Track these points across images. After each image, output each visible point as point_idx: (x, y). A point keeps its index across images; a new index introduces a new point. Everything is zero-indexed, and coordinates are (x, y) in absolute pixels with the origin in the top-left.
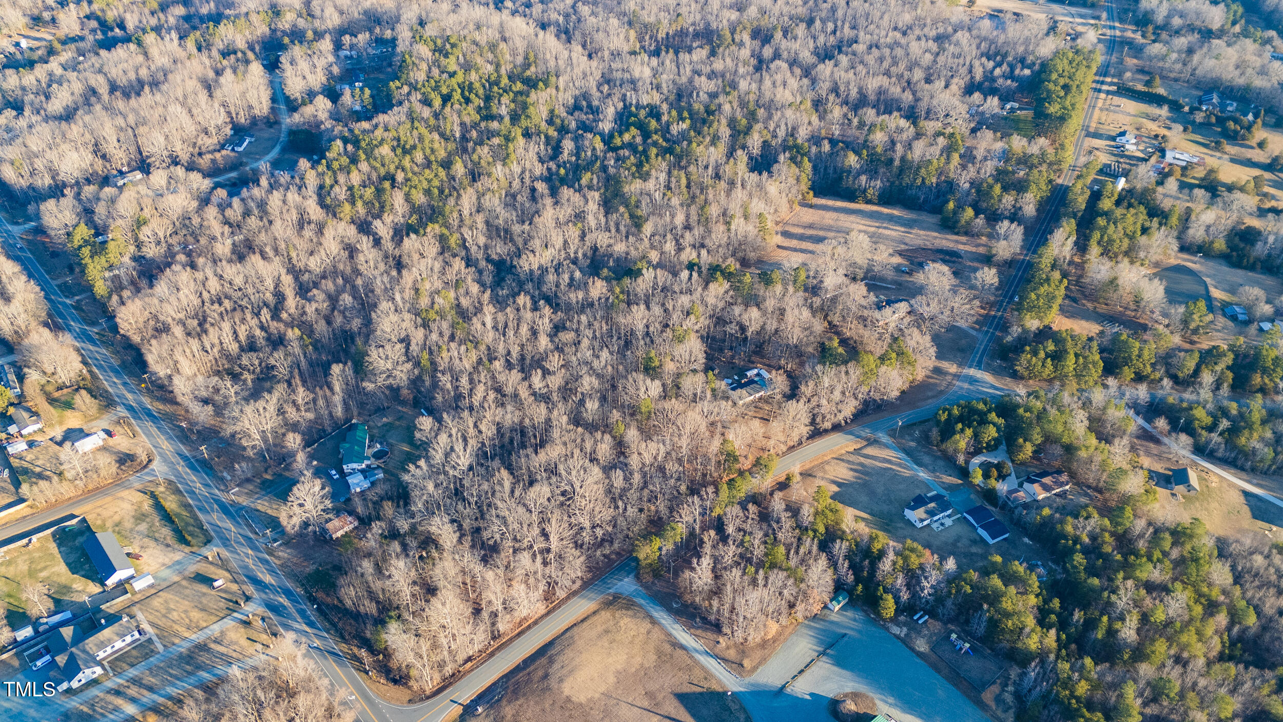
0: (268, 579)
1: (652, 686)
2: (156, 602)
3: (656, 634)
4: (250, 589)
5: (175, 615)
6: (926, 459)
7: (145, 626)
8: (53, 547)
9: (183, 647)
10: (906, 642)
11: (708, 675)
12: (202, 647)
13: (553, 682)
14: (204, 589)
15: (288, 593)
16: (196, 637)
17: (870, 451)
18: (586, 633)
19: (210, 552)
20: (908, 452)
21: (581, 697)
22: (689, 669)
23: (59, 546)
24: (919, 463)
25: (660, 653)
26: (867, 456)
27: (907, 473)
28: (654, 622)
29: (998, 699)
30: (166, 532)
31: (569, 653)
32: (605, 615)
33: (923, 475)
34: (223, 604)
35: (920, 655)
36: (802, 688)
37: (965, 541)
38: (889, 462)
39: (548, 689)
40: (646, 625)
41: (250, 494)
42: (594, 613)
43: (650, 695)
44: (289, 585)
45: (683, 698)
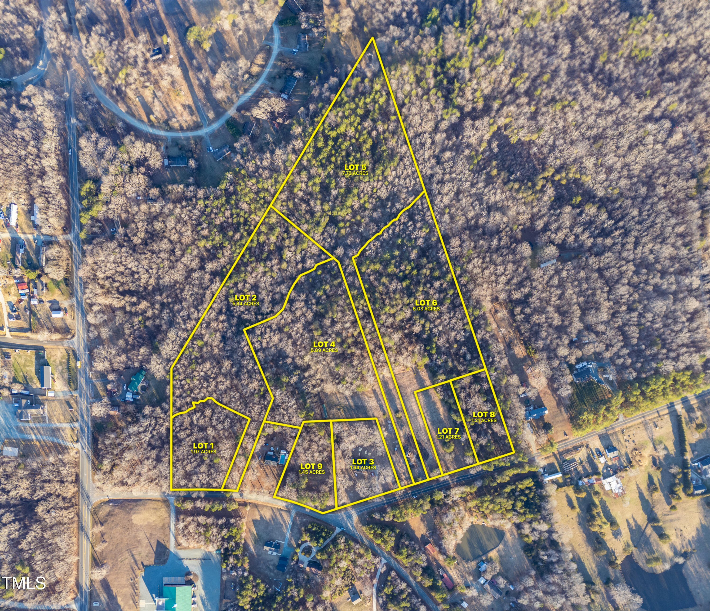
0: (85, 417)
1: (154, 533)
2: (53, 404)
3: (167, 520)
4: (79, 418)
5: (56, 413)
6: (296, 531)
7: (46, 411)
8: (34, 357)
9: (54, 426)
10: (222, 574)
11: (169, 541)
12: (58, 429)
13: (132, 512)
14: (67, 408)
15: (88, 427)
16: (58, 425)
17: (284, 514)
18: (151, 505)
19: (76, 394)
20: (294, 522)
21: (135, 522)
22: (166, 536)
23: (36, 359)
24: (292, 530)
25: (163, 526)
26: (281, 515)
27: (285, 530)
28: (170, 516)
29: (226, 603)
30: (66, 375)
31: (142, 508)
32: (160, 504)
33: (288, 535)
34: (69, 417)
35: (221, 579)
36: (186, 563)
37: (272, 563)
38: (284, 522)
39: (129, 513)
40: (167, 515)
41: (97, 377)
42: (158, 501)
43: (151, 534)
44: (90, 425)
45: (158, 542)
